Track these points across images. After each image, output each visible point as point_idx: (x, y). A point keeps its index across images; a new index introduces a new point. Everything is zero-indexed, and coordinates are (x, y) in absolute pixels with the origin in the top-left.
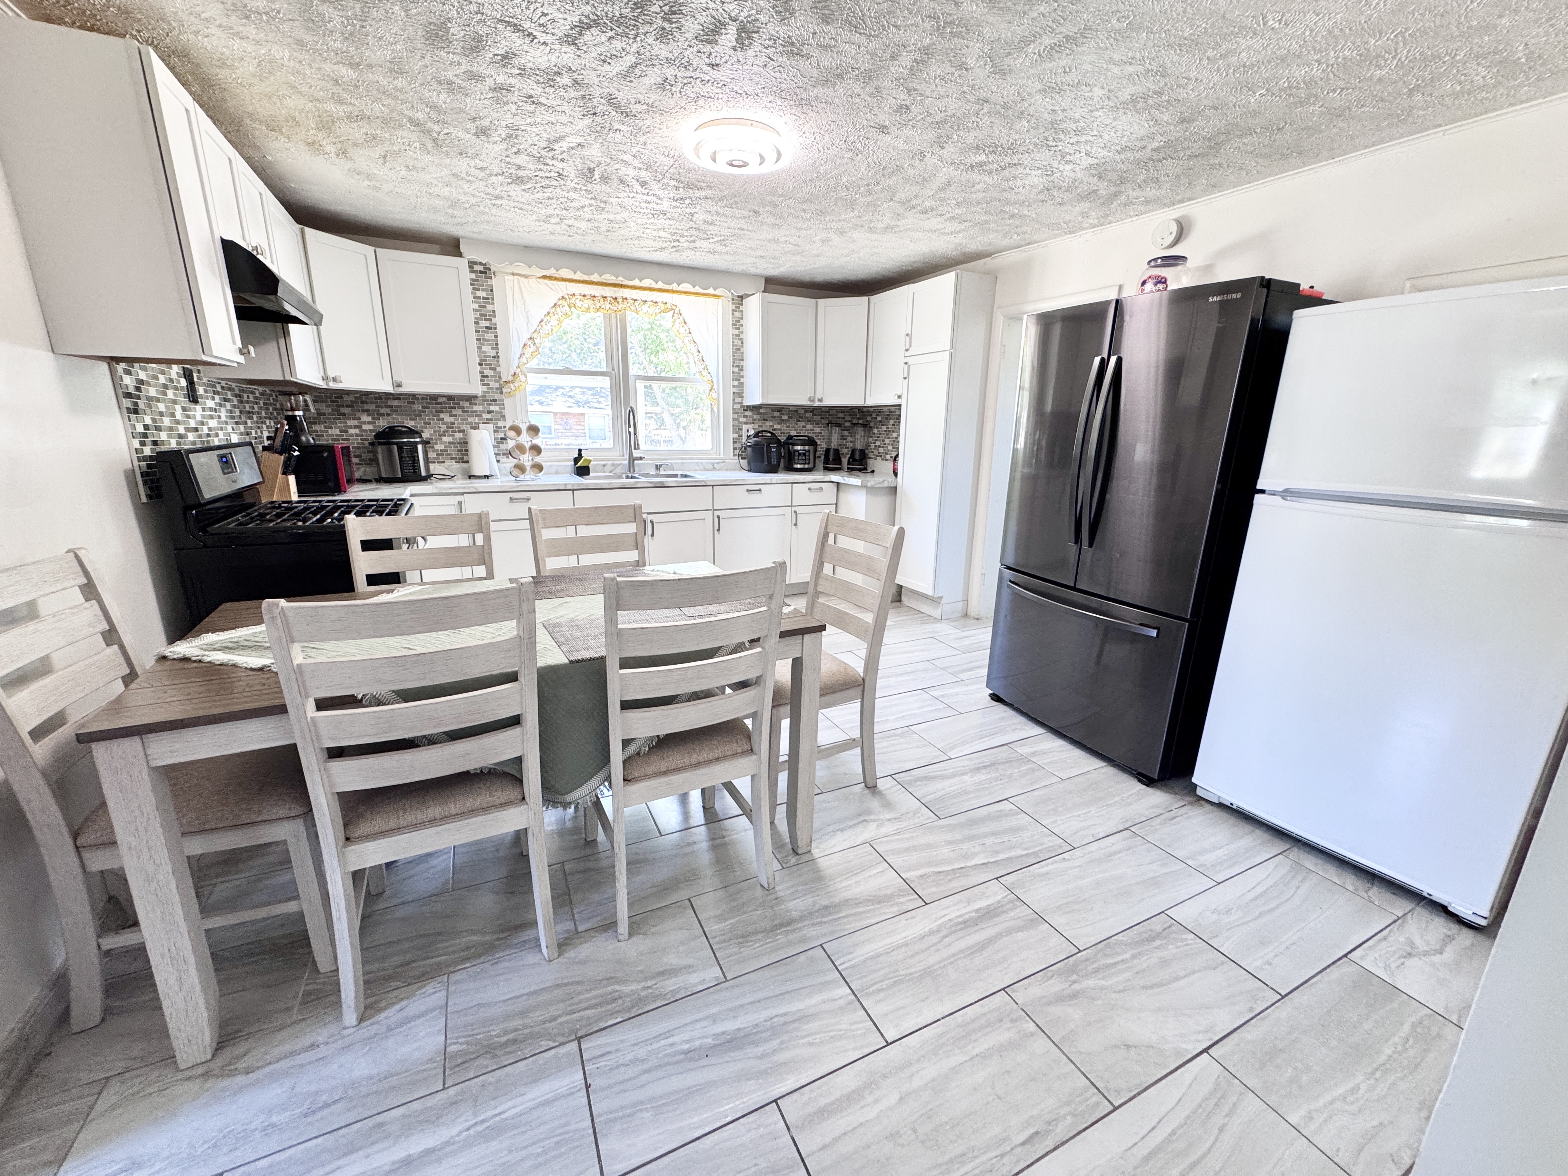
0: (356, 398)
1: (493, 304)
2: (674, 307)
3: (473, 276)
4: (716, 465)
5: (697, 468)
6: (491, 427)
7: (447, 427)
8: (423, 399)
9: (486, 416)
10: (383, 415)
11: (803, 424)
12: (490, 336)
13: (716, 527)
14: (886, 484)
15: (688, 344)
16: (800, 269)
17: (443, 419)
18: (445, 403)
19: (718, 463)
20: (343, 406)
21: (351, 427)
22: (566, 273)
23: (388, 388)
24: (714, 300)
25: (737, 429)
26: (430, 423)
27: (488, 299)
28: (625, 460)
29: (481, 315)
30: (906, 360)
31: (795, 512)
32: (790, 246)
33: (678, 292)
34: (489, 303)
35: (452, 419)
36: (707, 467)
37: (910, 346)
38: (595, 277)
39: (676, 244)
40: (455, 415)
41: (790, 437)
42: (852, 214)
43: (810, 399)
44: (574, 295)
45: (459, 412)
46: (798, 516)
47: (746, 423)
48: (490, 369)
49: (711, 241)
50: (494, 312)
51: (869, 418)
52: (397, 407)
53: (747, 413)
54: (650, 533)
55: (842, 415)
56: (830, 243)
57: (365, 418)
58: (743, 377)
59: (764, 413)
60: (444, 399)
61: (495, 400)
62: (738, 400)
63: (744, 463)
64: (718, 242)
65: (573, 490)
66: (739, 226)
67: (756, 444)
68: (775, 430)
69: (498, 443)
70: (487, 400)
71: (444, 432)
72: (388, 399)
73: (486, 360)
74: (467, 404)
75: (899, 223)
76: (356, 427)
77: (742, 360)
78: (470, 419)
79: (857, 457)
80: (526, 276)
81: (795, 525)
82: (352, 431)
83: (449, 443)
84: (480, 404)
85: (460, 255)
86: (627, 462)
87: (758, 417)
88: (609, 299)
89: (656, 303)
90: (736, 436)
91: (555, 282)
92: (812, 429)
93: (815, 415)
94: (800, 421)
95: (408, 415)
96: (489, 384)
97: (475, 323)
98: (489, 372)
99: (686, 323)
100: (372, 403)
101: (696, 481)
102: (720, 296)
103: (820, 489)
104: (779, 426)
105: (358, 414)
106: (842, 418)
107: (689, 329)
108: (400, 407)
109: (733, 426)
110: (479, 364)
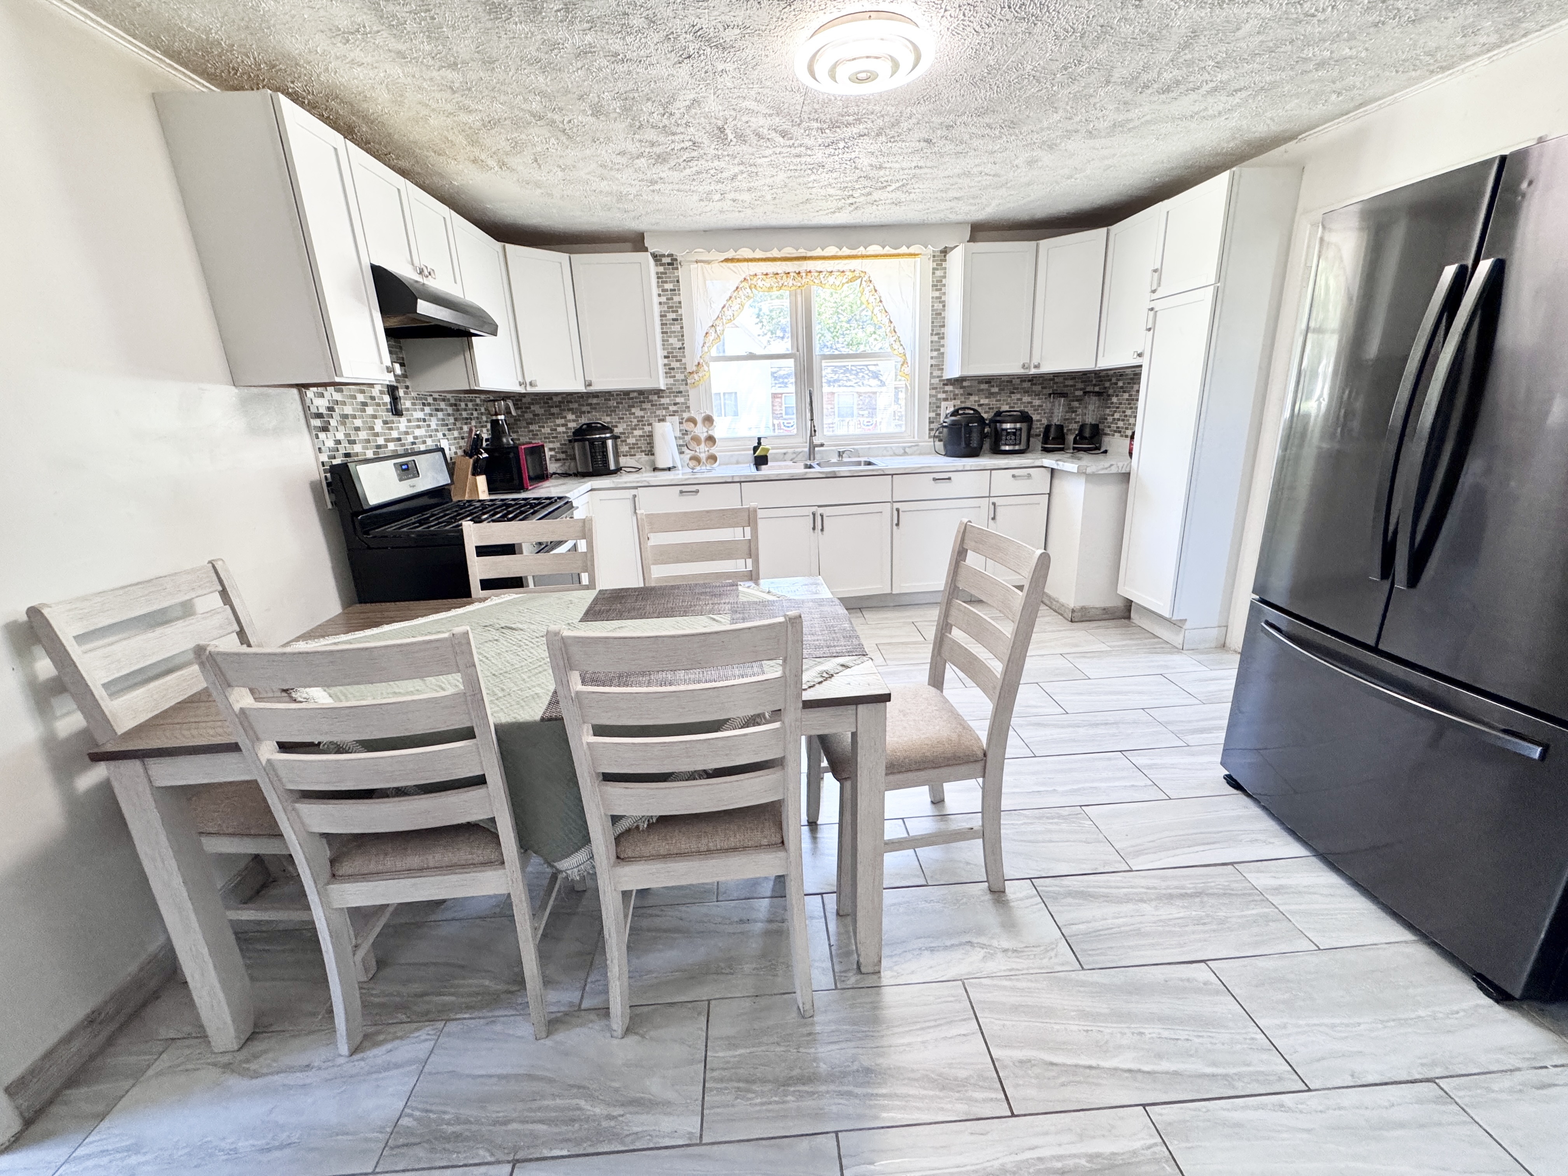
0: (563, 398)
1: (679, 295)
2: (862, 275)
3: (661, 269)
4: (907, 450)
5: (885, 452)
6: (676, 419)
7: (638, 421)
8: (617, 395)
9: (672, 408)
10: (584, 412)
11: (1019, 396)
12: (676, 328)
13: (895, 521)
14: (1114, 470)
15: (879, 315)
16: (1011, 205)
17: (634, 414)
18: (636, 398)
19: (909, 447)
20: (552, 407)
21: (558, 426)
22: (745, 253)
23: (580, 388)
24: (910, 260)
25: (935, 407)
26: (623, 418)
27: (674, 290)
28: (805, 447)
29: (668, 307)
30: (1152, 305)
31: (994, 504)
32: (988, 178)
33: (868, 256)
34: (675, 295)
35: (642, 413)
36: (897, 452)
37: (1159, 284)
38: (775, 253)
39: (851, 200)
40: (645, 409)
41: (999, 413)
42: (1056, 117)
43: (1024, 366)
44: (755, 275)
45: (648, 406)
46: (998, 510)
47: (946, 400)
48: (677, 361)
49: (889, 189)
50: (680, 303)
51: (1107, 384)
52: (596, 404)
53: (947, 388)
54: (820, 527)
55: (1070, 382)
56: (1040, 164)
57: (570, 416)
58: (943, 346)
59: (968, 387)
60: (635, 394)
61: (680, 392)
62: (936, 373)
63: (940, 445)
64: (898, 189)
65: (740, 482)
66: (914, 164)
67: (954, 424)
68: (980, 405)
69: (683, 434)
70: (674, 392)
71: (636, 425)
72: (588, 397)
73: (673, 353)
74: (655, 397)
75: (1130, 115)
76: (563, 425)
77: (943, 326)
78: (658, 412)
79: (1087, 433)
80: (708, 262)
81: (994, 519)
82: (559, 430)
83: (640, 436)
84: (667, 397)
85: (646, 250)
86: (807, 449)
87: (961, 391)
88: (792, 274)
89: (843, 272)
90: (933, 415)
91: (737, 264)
92: (1029, 403)
93: (1035, 384)
94: (1013, 393)
95: (603, 412)
96: (675, 377)
97: (661, 316)
98: (675, 365)
99: (876, 291)
100: (576, 402)
101: (873, 470)
102: (918, 255)
103: (1029, 476)
104: (986, 401)
105: (565, 414)
106: (1071, 386)
107: (880, 297)
108: (598, 404)
109: (930, 403)
110: (666, 357)
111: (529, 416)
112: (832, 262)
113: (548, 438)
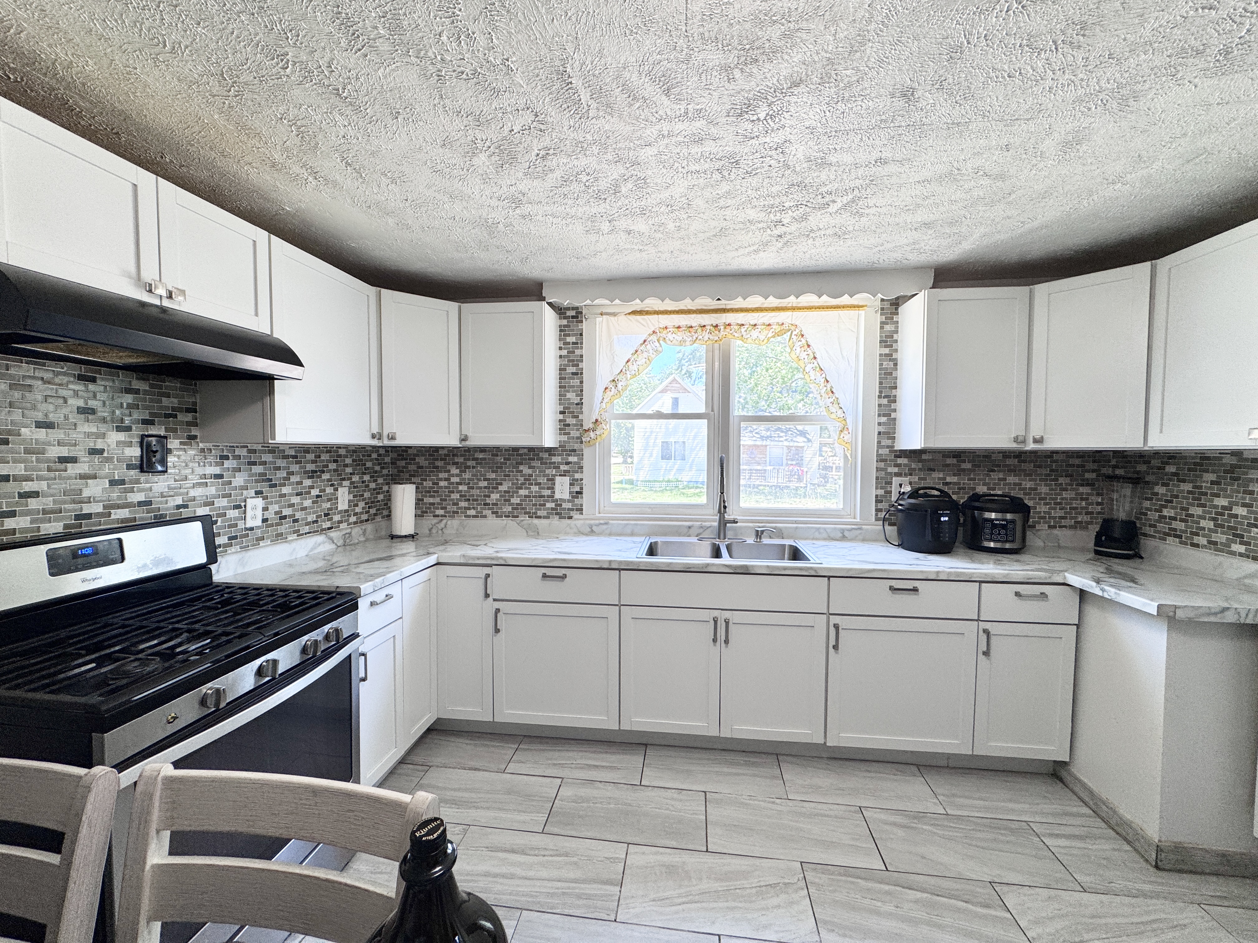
1: (582, 348)
2: (793, 328)
3: (565, 322)
4: (846, 534)
5: (817, 535)
6: (567, 480)
7: (525, 480)
8: (506, 450)
9: (563, 468)
10: (469, 467)
11: (1001, 476)
12: (576, 382)
13: (832, 642)
14: (1230, 617)
15: (812, 373)
17: (522, 471)
18: (525, 454)
19: (849, 530)
20: (437, 460)
21: (441, 480)
22: (652, 303)
23: (454, 441)
24: (853, 313)
25: (884, 482)
26: (509, 476)
27: (577, 343)
28: (714, 521)
29: (569, 361)
31: (986, 632)
33: (800, 308)
34: (577, 348)
35: (530, 471)
36: (832, 535)
38: (687, 304)
40: (533, 467)
41: (976, 497)
43: (1016, 440)
44: (666, 328)
45: (537, 464)
46: (993, 640)
47: (898, 475)
48: (573, 417)
50: (582, 356)
52: (482, 459)
53: (900, 461)
54: (723, 638)
55: (1077, 461)
57: (454, 471)
58: (895, 411)
59: (929, 460)
60: (526, 451)
61: (574, 451)
62: (886, 442)
63: (891, 531)
65: (620, 570)
67: (912, 508)
68: (947, 484)
69: (573, 497)
70: (566, 451)
71: (522, 484)
72: (476, 451)
73: (569, 408)
74: (546, 455)
76: (446, 479)
77: (896, 388)
78: (548, 471)
79: (1117, 531)
80: (614, 314)
81: (986, 653)
82: (442, 484)
83: (526, 496)
84: (559, 455)
85: (543, 299)
86: (716, 524)
87: (919, 466)
88: (708, 327)
89: (769, 325)
90: (881, 492)
91: (646, 317)
92: (1015, 484)
93: (1024, 462)
94: (993, 471)
95: (489, 468)
96: (569, 434)
97: (560, 370)
98: (571, 421)
99: (809, 346)
100: (461, 455)
101: (801, 569)
102: (862, 306)
103: (1043, 596)
104: (955, 479)
105: (449, 467)
106: (1078, 466)
107: (814, 353)
108: (485, 459)
109: (877, 478)
110: (561, 413)
111: (412, 467)
112: (756, 315)
113: (429, 492)
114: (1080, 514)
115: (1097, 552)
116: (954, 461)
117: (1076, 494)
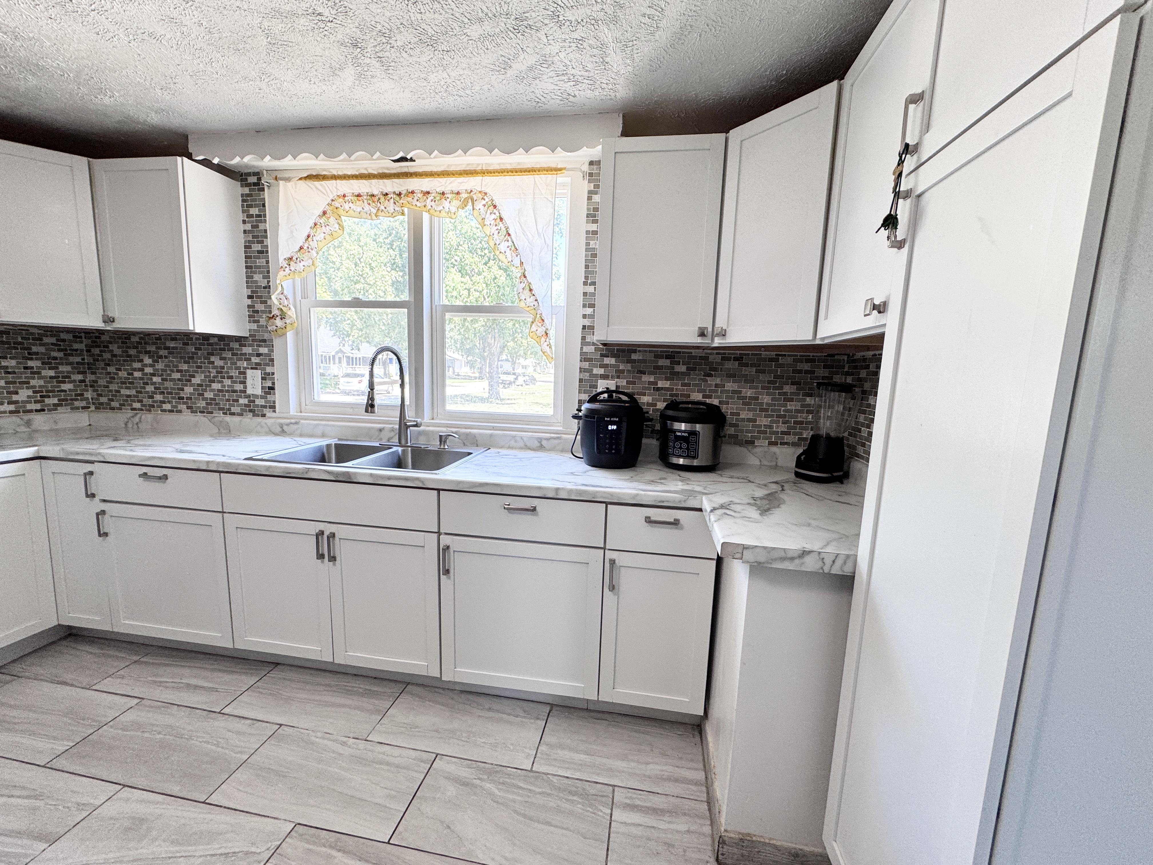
0: (141, 338)
1: (265, 221)
2: (483, 197)
3: (246, 190)
4: (544, 443)
6: (258, 373)
7: (217, 372)
9: (255, 360)
10: (161, 357)
11: (718, 381)
12: (261, 262)
13: (444, 566)
17: (213, 363)
18: (216, 344)
19: (548, 439)
20: (130, 347)
21: (135, 370)
25: (588, 385)
26: (200, 367)
27: (260, 216)
29: (253, 237)
30: (907, 184)
31: (612, 562)
34: (261, 222)
35: (221, 363)
36: (529, 444)
40: (225, 359)
41: (674, 405)
43: (702, 334)
44: (344, 196)
45: (228, 355)
46: (620, 572)
47: (604, 377)
48: (262, 302)
50: (266, 231)
51: (863, 374)
52: (173, 348)
53: (607, 361)
57: (148, 361)
59: (639, 361)
60: (216, 340)
61: (264, 341)
62: (592, 336)
65: (218, 472)
67: (591, 413)
68: (658, 389)
69: (266, 393)
70: (256, 341)
71: (214, 377)
73: (257, 292)
74: (236, 345)
76: (140, 370)
78: (239, 364)
80: (289, 179)
81: (613, 588)
82: (137, 374)
83: (219, 391)
84: (250, 346)
85: (190, 155)
87: (629, 366)
88: (391, 196)
89: (458, 193)
90: (584, 397)
91: (324, 183)
92: (734, 392)
93: (746, 365)
94: (710, 375)
95: (181, 358)
96: (258, 321)
97: (246, 247)
98: (260, 307)
99: (501, 219)
100: (154, 343)
101: (406, 479)
102: (560, 169)
103: (676, 523)
104: (667, 384)
105: (142, 356)
106: (807, 372)
107: (507, 229)
108: (176, 348)
109: (581, 380)
110: (250, 297)
111: (107, 356)
112: (443, 180)
113: (125, 383)
114: (806, 429)
115: (797, 475)
116: (666, 362)
117: (802, 406)
